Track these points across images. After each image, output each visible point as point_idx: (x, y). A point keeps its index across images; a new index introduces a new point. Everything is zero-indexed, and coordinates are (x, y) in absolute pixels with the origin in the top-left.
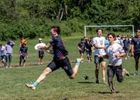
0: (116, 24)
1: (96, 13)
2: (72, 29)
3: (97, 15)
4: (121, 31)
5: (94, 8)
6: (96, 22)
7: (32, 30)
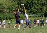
0: (39, 15)
1: (32, 11)
2: (24, 16)
3: (33, 12)
4: (41, 17)
5: (32, 9)
6: (32, 14)
7: (10, 17)
